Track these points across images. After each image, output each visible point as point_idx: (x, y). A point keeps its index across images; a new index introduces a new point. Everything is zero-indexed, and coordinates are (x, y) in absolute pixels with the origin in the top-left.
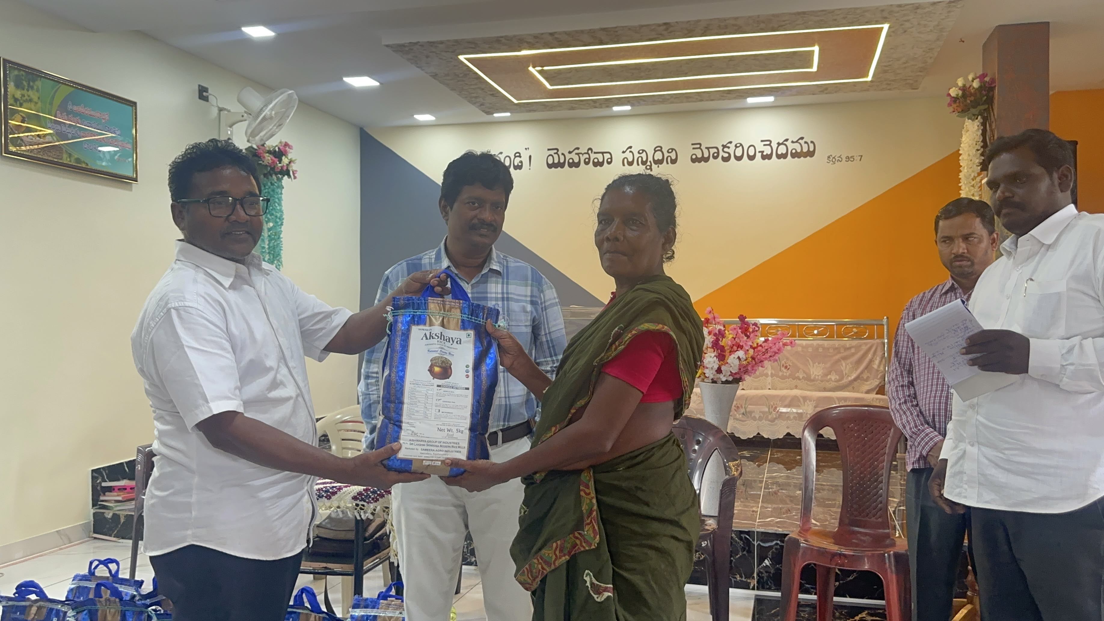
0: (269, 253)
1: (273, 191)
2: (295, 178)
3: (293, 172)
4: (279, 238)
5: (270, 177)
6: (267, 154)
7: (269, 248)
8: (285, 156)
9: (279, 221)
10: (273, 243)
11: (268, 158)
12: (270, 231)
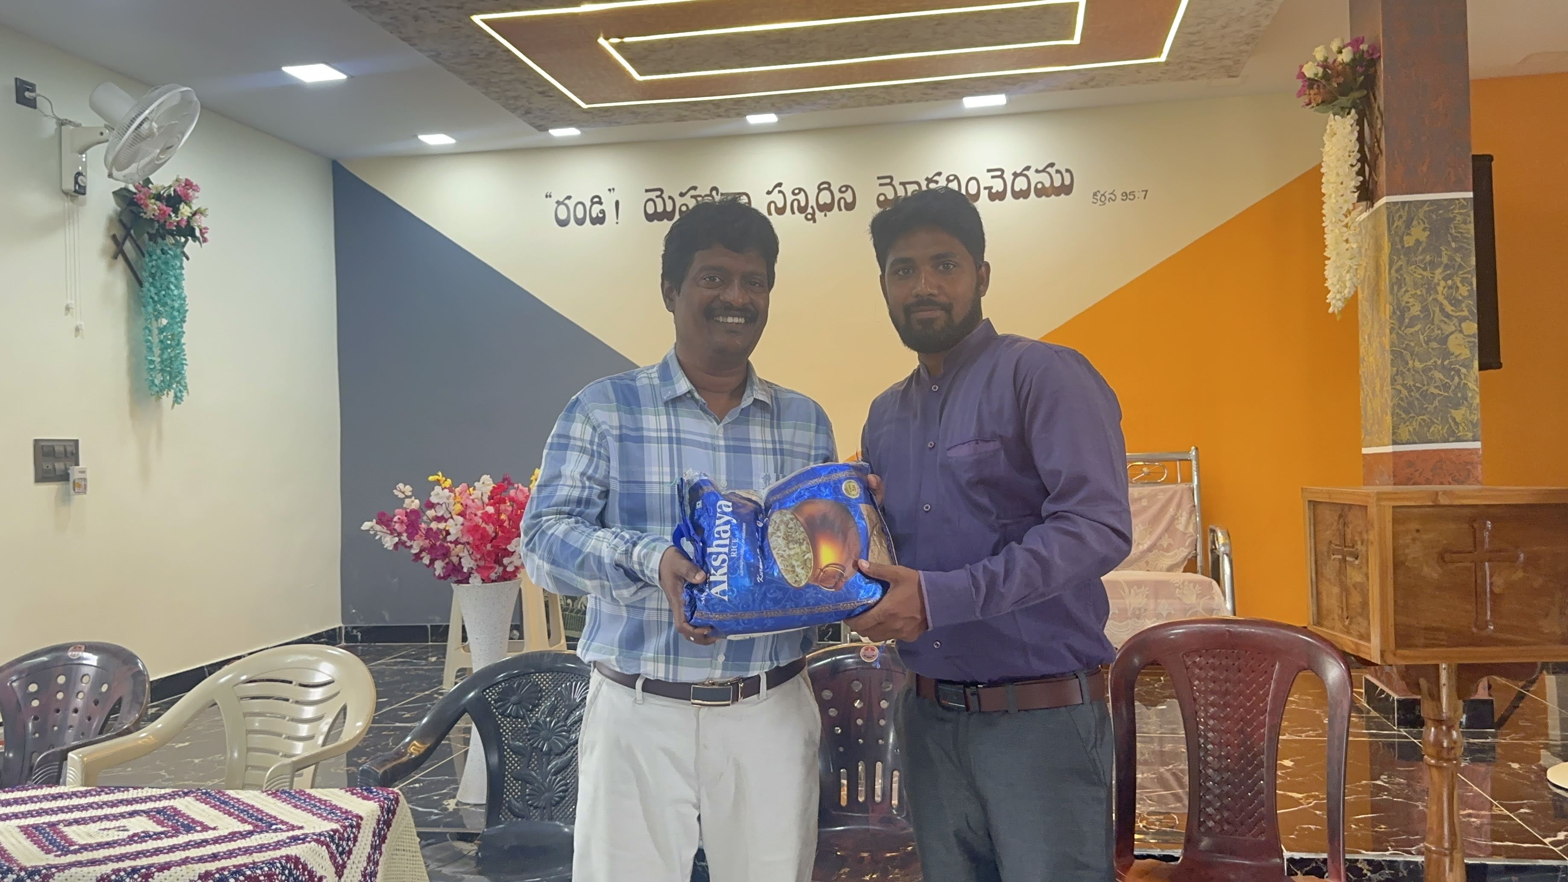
0: (162, 370)
1: (166, 263)
2: (205, 240)
3: (201, 230)
4: (179, 344)
6: (153, 201)
7: (162, 362)
8: (186, 203)
9: (179, 315)
10: (169, 353)
11: (153, 208)
12: (162, 333)
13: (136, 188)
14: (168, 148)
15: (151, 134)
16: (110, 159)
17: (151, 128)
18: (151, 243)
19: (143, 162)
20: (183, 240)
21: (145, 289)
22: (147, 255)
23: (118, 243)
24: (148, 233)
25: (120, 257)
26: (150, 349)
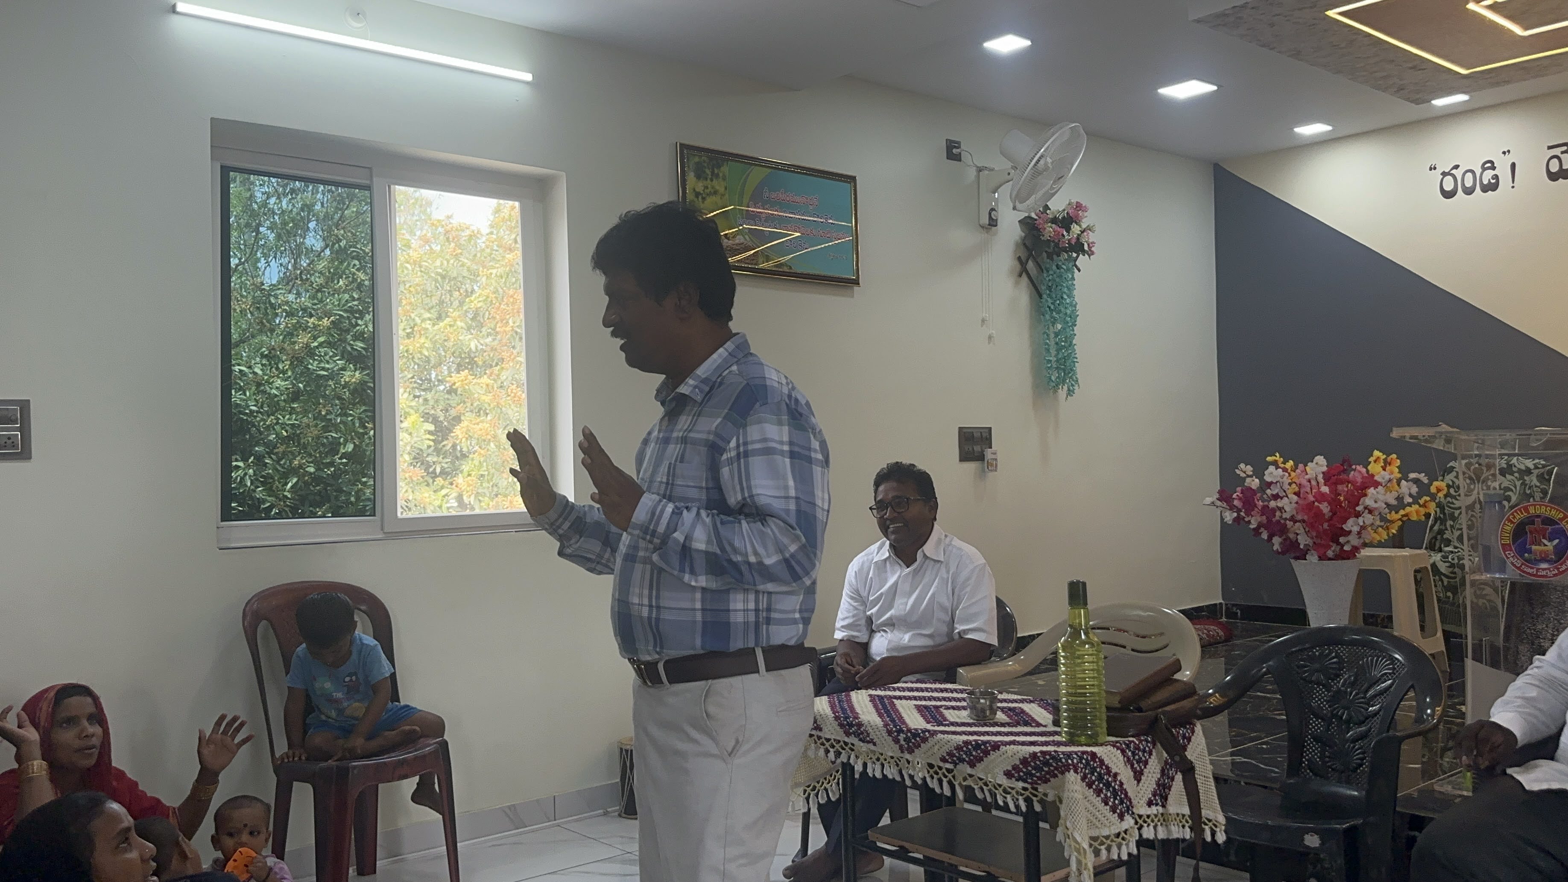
0: (1057, 368)
1: (1060, 276)
2: (1093, 253)
3: (1088, 245)
4: (1071, 344)
5: (1055, 257)
6: (1049, 224)
7: (1057, 361)
8: (1076, 223)
9: (1071, 320)
10: (1063, 353)
11: (1050, 230)
12: (1058, 336)
13: (1037, 215)
14: (1059, 179)
15: (1046, 168)
16: (1014, 193)
17: (1046, 163)
18: (1048, 260)
19: (1040, 193)
20: (1075, 255)
21: (1043, 300)
22: (1045, 271)
23: (1022, 262)
24: (1046, 252)
25: (1024, 275)
26: (1048, 350)
